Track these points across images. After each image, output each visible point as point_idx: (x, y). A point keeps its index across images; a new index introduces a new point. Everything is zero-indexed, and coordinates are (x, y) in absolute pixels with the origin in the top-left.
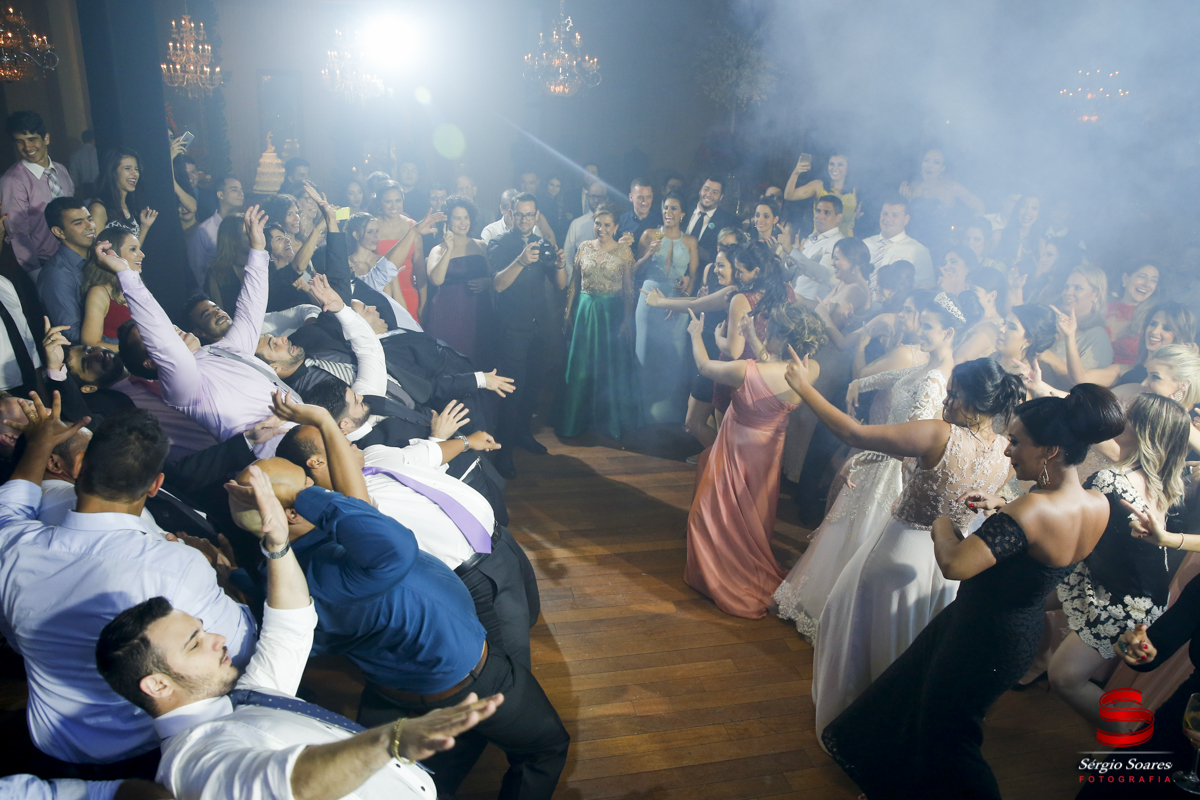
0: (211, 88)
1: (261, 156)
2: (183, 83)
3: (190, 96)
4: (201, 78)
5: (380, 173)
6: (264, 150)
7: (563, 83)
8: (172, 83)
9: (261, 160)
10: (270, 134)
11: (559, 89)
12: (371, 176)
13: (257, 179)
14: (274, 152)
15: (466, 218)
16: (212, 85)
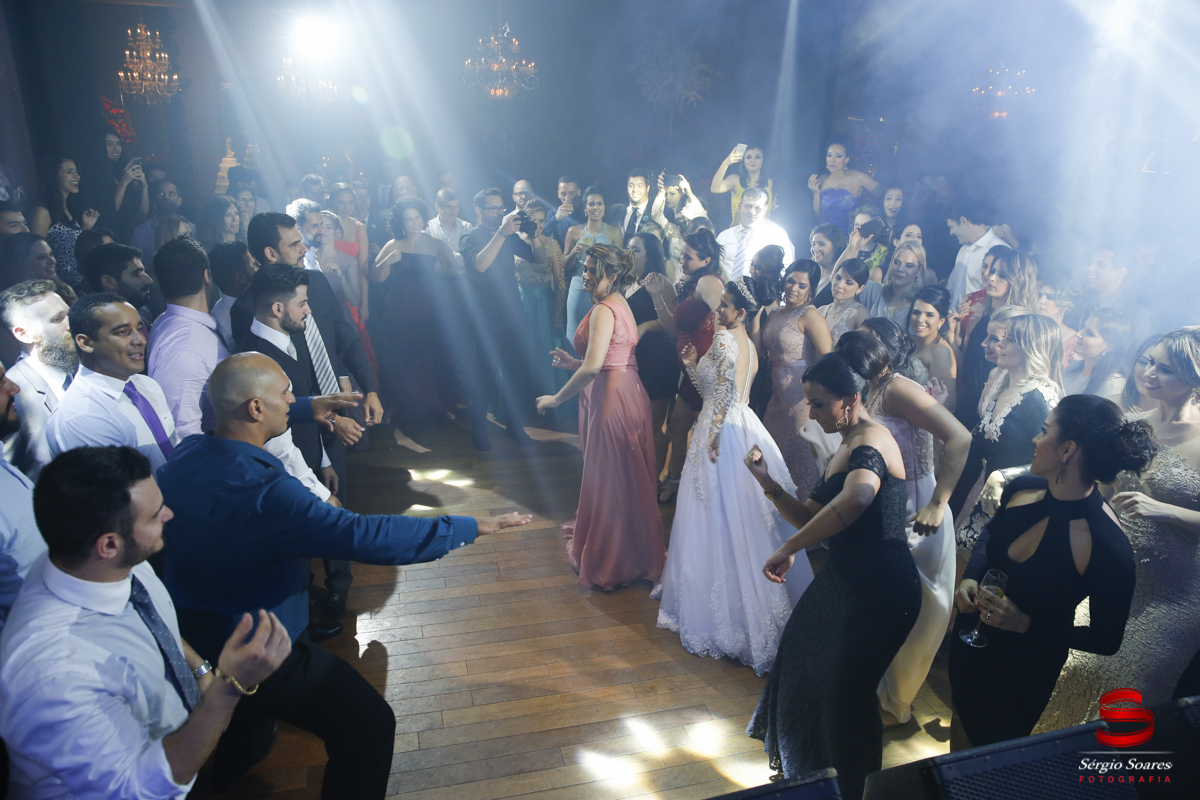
0: (170, 95)
1: (221, 162)
2: (141, 90)
3: (149, 103)
4: (158, 85)
5: (313, 176)
6: (224, 154)
7: (502, 86)
8: (131, 90)
9: (221, 165)
10: (229, 140)
11: (499, 92)
12: (304, 179)
13: (218, 183)
14: (234, 157)
15: (417, 217)
16: (171, 92)
